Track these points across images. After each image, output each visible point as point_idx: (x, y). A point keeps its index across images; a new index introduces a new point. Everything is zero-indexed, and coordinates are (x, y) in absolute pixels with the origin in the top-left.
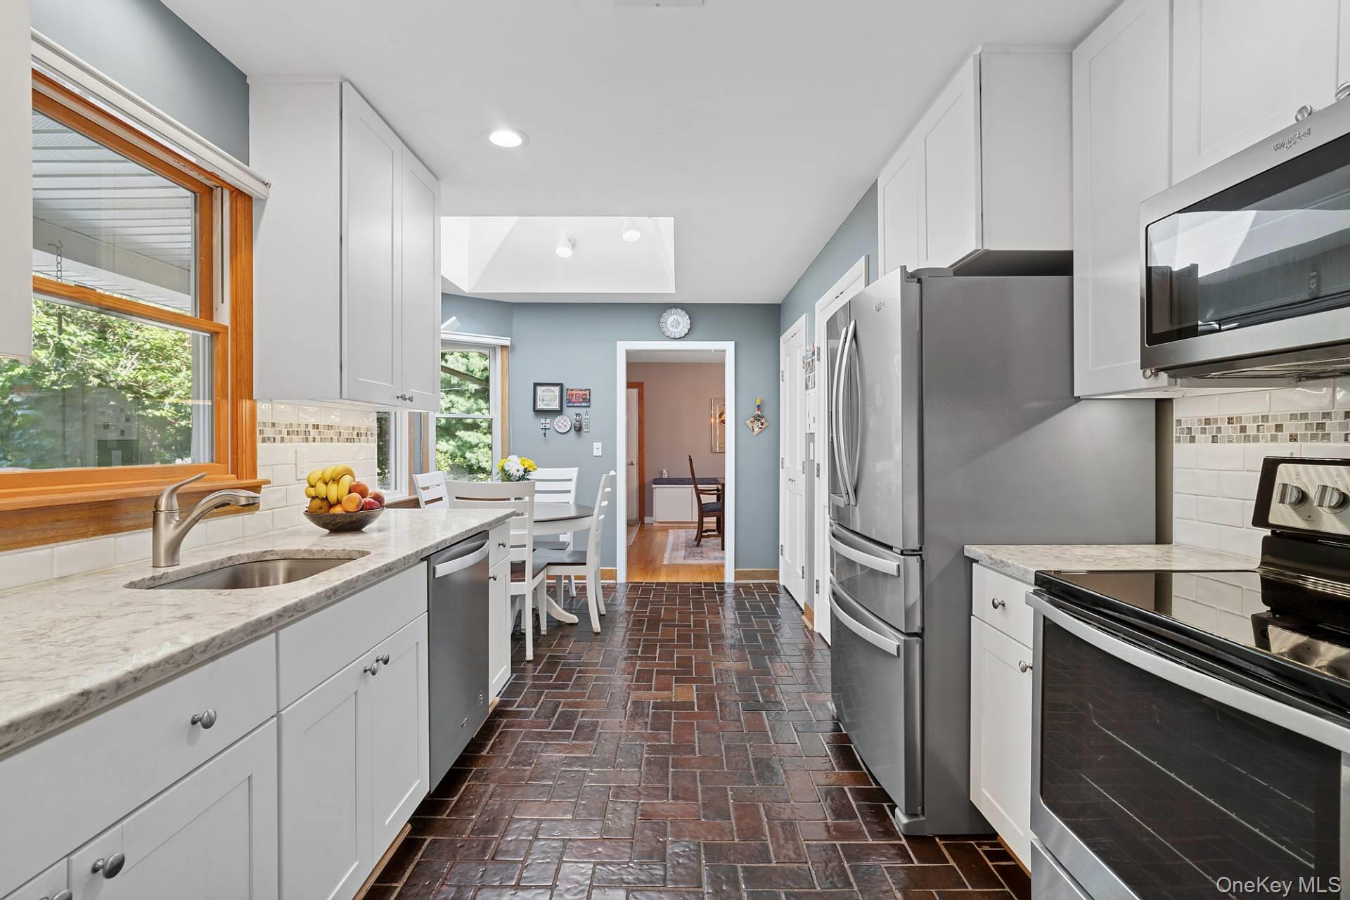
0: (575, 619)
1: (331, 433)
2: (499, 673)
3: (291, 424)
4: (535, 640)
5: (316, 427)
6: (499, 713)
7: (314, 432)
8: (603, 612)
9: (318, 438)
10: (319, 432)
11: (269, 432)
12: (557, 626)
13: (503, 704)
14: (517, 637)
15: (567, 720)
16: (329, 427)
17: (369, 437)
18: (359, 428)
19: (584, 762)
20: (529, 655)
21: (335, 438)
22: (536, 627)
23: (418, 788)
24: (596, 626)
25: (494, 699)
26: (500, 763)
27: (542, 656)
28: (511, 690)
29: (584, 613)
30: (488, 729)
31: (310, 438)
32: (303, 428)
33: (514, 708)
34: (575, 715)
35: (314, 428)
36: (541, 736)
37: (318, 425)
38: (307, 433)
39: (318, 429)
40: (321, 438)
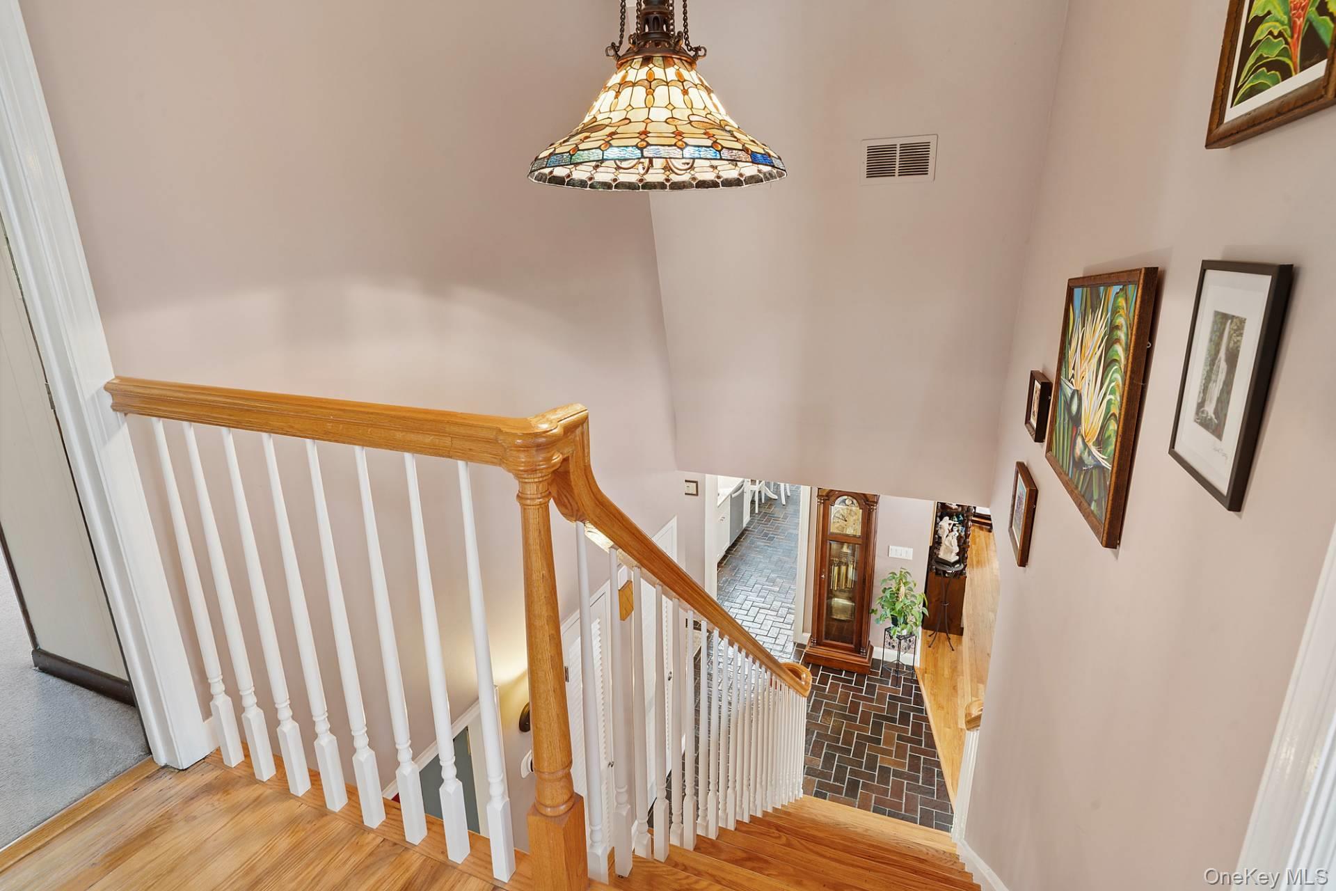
0: (777, 498)
2: (746, 518)
4: (759, 504)
6: (745, 530)
8: (789, 494)
12: (768, 499)
13: (747, 527)
14: (753, 502)
15: (766, 535)
19: (768, 546)
20: (757, 511)
22: (760, 499)
23: (728, 545)
24: (784, 502)
25: (744, 525)
26: (745, 543)
27: (761, 512)
28: (750, 523)
29: (779, 495)
30: (742, 534)
33: (750, 529)
34: (768, 534)
36: (757, 538)
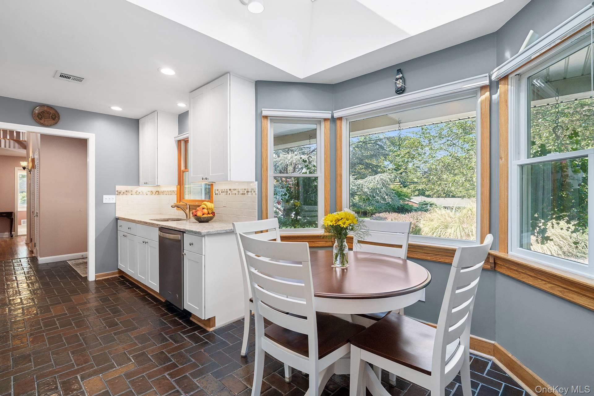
1: (235, 192)
3: (222, 189)
5: (230, 190)
7: (229, 192)
9: (231, 193)
10: (231, 192)
11: (217, 192)
16: (234, 190)
17: (253, 192)
18: (248, 189)
21: (237, 193)
31: (228, 194)
32: (226, 190)
35: (229, 190)
37: (231, 189)
38: (227, 192)
39: (231, 190)
40: (232, 194)
